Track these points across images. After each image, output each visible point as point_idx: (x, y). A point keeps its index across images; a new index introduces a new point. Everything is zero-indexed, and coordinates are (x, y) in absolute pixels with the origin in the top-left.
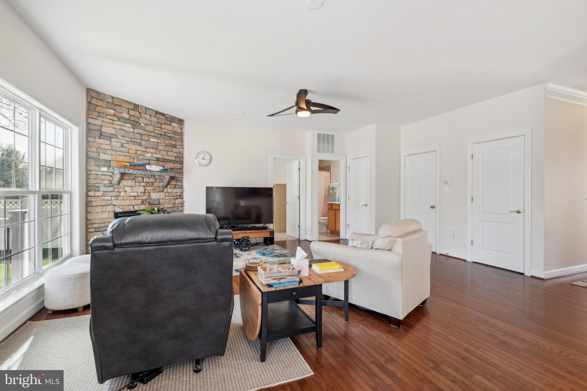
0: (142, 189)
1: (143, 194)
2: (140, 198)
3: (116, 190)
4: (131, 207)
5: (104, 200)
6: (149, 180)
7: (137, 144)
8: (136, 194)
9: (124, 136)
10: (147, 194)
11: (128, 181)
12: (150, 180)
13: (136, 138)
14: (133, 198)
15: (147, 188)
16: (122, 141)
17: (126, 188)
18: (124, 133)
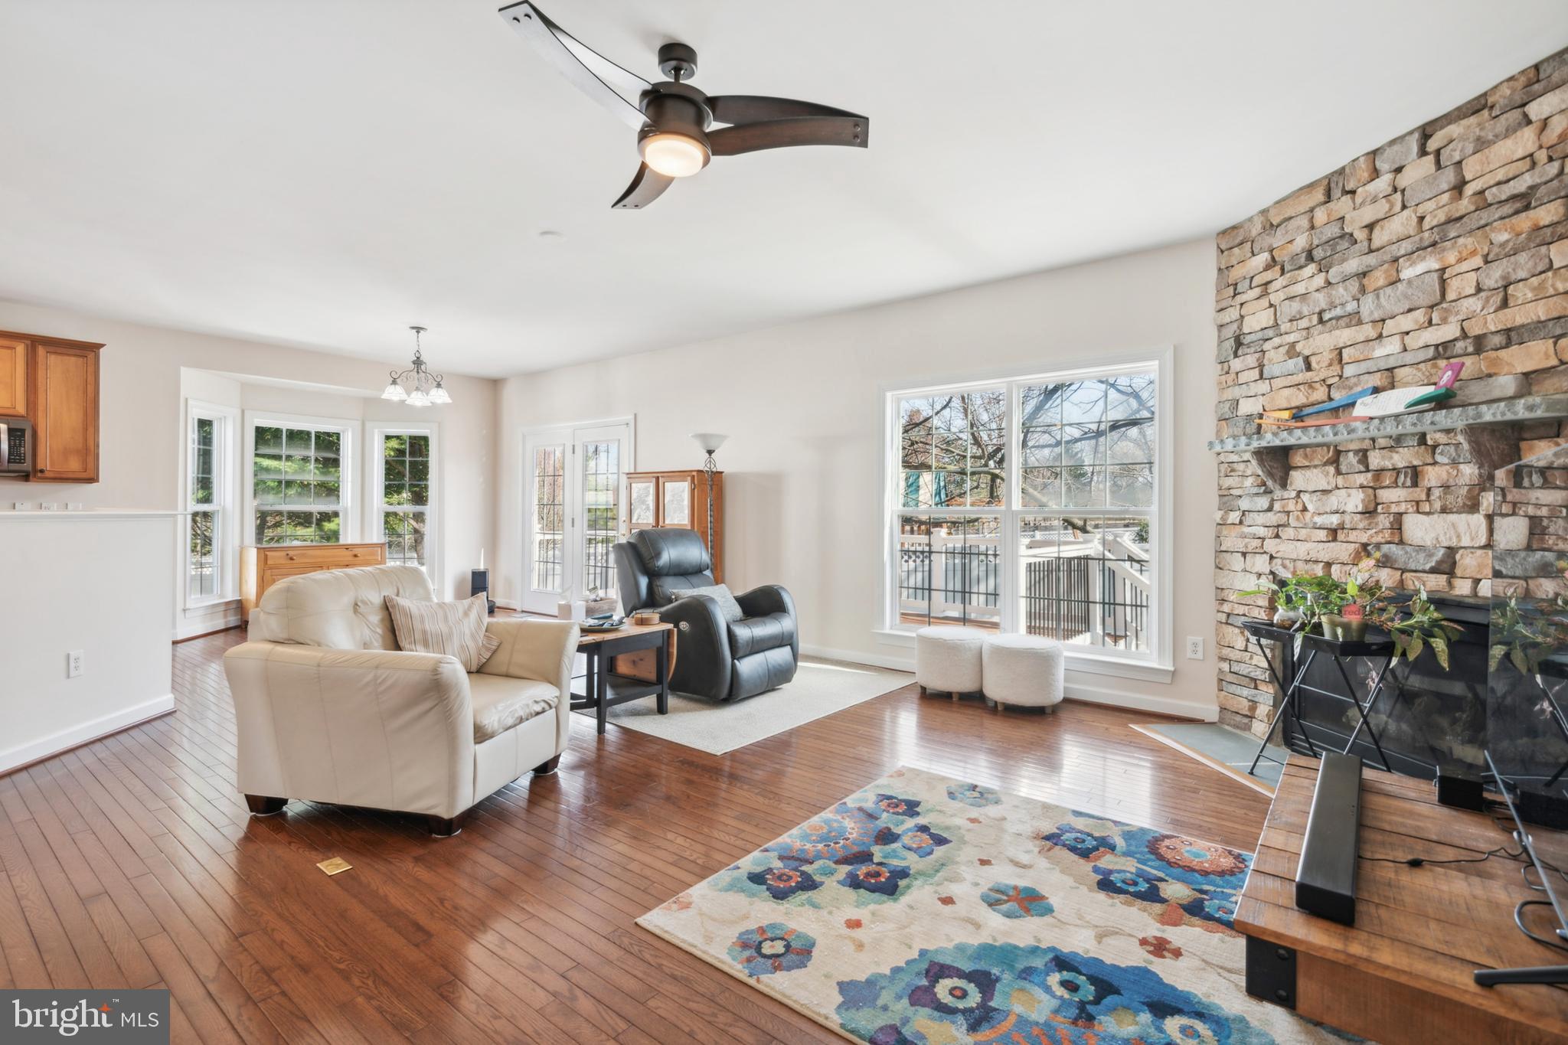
0: (1355, 501)
1: (1361, 521)
2: (1353, 535)
3: (1277, 506)
4: (1315, 566)
5: (1244, 536)
6: (1391, 458)
7: (1342, 322)
8: (1334, 520)
9: (1298, 317)
10: (1384, 521)
11: (1308, 473)
12: (1396, 457)
13: (1337, 302)
14: (1322, 535)
15: (1385, 495)
16: (1291, 338)
17: (1305, 497)
18: (1295, 305)
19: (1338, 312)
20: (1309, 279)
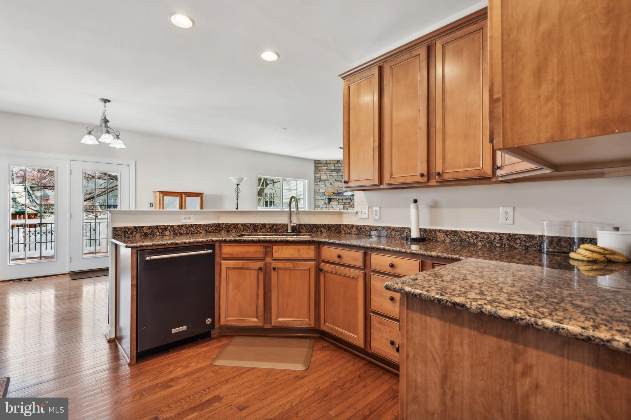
3: (328, 207)
9: (332, 179)
11: (334, 202)
16: (331, 182)
17: (333, 206)
18: (332, 177)
19: (338, 180)
20: (334, 174)
